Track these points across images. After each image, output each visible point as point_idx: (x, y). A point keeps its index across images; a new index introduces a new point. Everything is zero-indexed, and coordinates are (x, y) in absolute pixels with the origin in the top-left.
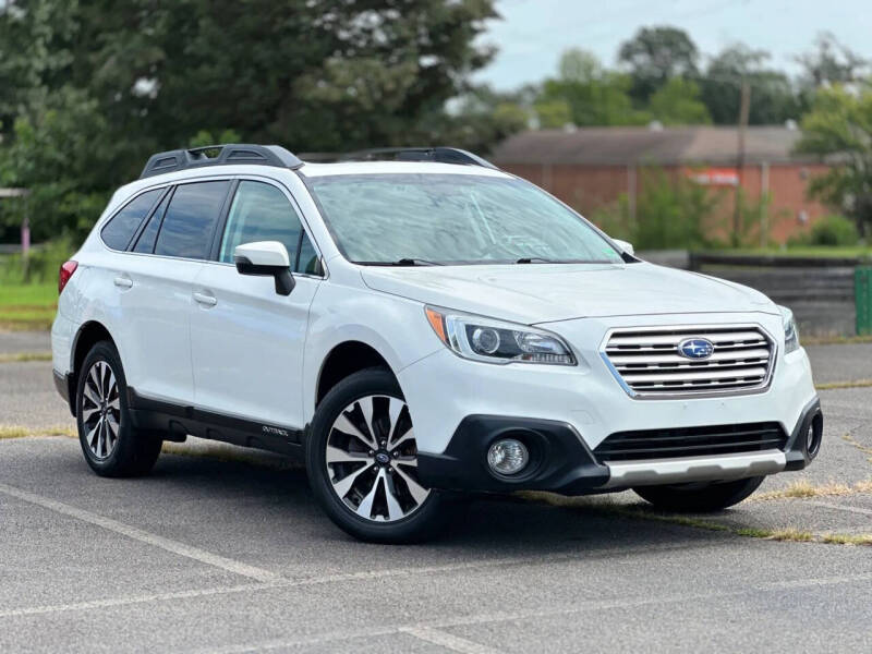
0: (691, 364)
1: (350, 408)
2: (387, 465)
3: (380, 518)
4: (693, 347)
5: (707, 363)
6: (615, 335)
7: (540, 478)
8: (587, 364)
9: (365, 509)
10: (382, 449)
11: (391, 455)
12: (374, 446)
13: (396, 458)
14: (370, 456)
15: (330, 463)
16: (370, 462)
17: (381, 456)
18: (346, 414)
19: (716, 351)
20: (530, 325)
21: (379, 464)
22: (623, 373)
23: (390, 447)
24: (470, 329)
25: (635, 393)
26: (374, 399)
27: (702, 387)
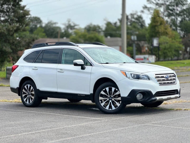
0: (167, 79)
1: (104, 90)
2: (111, 100)
3: (110, 109)
4: (166, 77)
5: (168, 79)
6: (156, 75)
7: (146, 100)
8: (152, 80)
9: (107, 108)
10: (110, 97)
11: (112, 98)
12: (109, 96)
13: (113, 98)
14: (108, 98)
15: (100, 100)
16: (108, 99)
17: (110, 98)
18: (103, 91)
19: (170, 77)
20: (142, 73)
21: (110, 99)
22: (158, 81)
23: (112, 96)
24: (131, 74)
25: (159, 85)
26: (109, 88)
27: (168, 83)
